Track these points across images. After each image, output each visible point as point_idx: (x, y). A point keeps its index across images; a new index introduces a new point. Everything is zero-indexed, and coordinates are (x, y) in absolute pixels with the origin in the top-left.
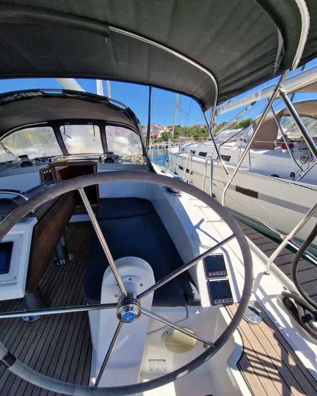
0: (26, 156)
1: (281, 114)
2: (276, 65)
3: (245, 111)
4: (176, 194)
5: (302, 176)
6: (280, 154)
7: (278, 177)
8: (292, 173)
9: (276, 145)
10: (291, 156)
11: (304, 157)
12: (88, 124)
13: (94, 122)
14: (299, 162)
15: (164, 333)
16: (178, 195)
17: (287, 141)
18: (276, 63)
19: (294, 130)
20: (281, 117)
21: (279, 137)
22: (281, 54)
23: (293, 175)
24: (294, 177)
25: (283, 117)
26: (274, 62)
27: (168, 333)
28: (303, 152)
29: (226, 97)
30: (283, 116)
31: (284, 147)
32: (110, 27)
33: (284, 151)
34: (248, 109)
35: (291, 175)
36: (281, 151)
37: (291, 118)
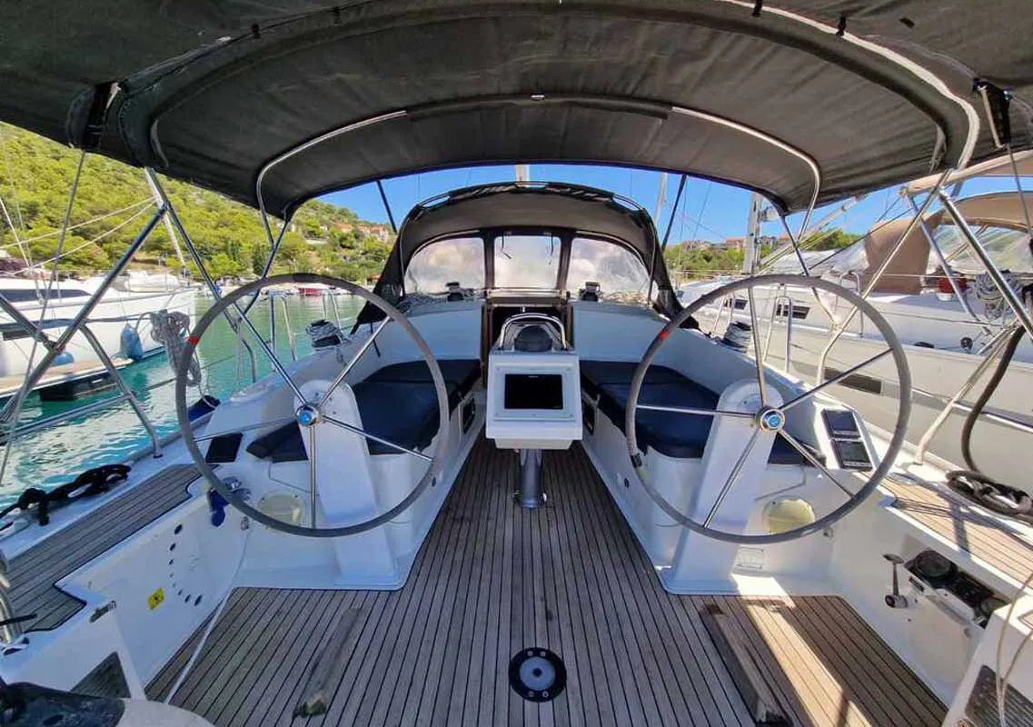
0: (457, 284)
1: (936, 221)
2: (933, 161)
3: (841, 212)
4: (741, 349)
5: (987, 345)
6: (934, 303)
7: (932, 347)
8: (964, 339)
9: (924, 285)
10: (964, 306)
11: (993, 306)
12: (542, 235)
13: (554, 231)
14: (982, 317)
15: (768, 505)
16: (743, 349)
17: (951, 275)
18: (933, 158)
19: (966, 257)
20: (936, 227)
21: (930, 271)
22: (942, 150)
23: (967, 344)
24: (970, 347)
25: (940, 226)
26: (931, 156)
27: (774, 503)
28: (990, 296)
29: (838, 196)
30: (940, 223)
31: (945, 287)
32: (674, 108)
33: (945, 297)
34: (846, 208)
35: (963, 343)
36: (937, 298)
37: (956, 229)
